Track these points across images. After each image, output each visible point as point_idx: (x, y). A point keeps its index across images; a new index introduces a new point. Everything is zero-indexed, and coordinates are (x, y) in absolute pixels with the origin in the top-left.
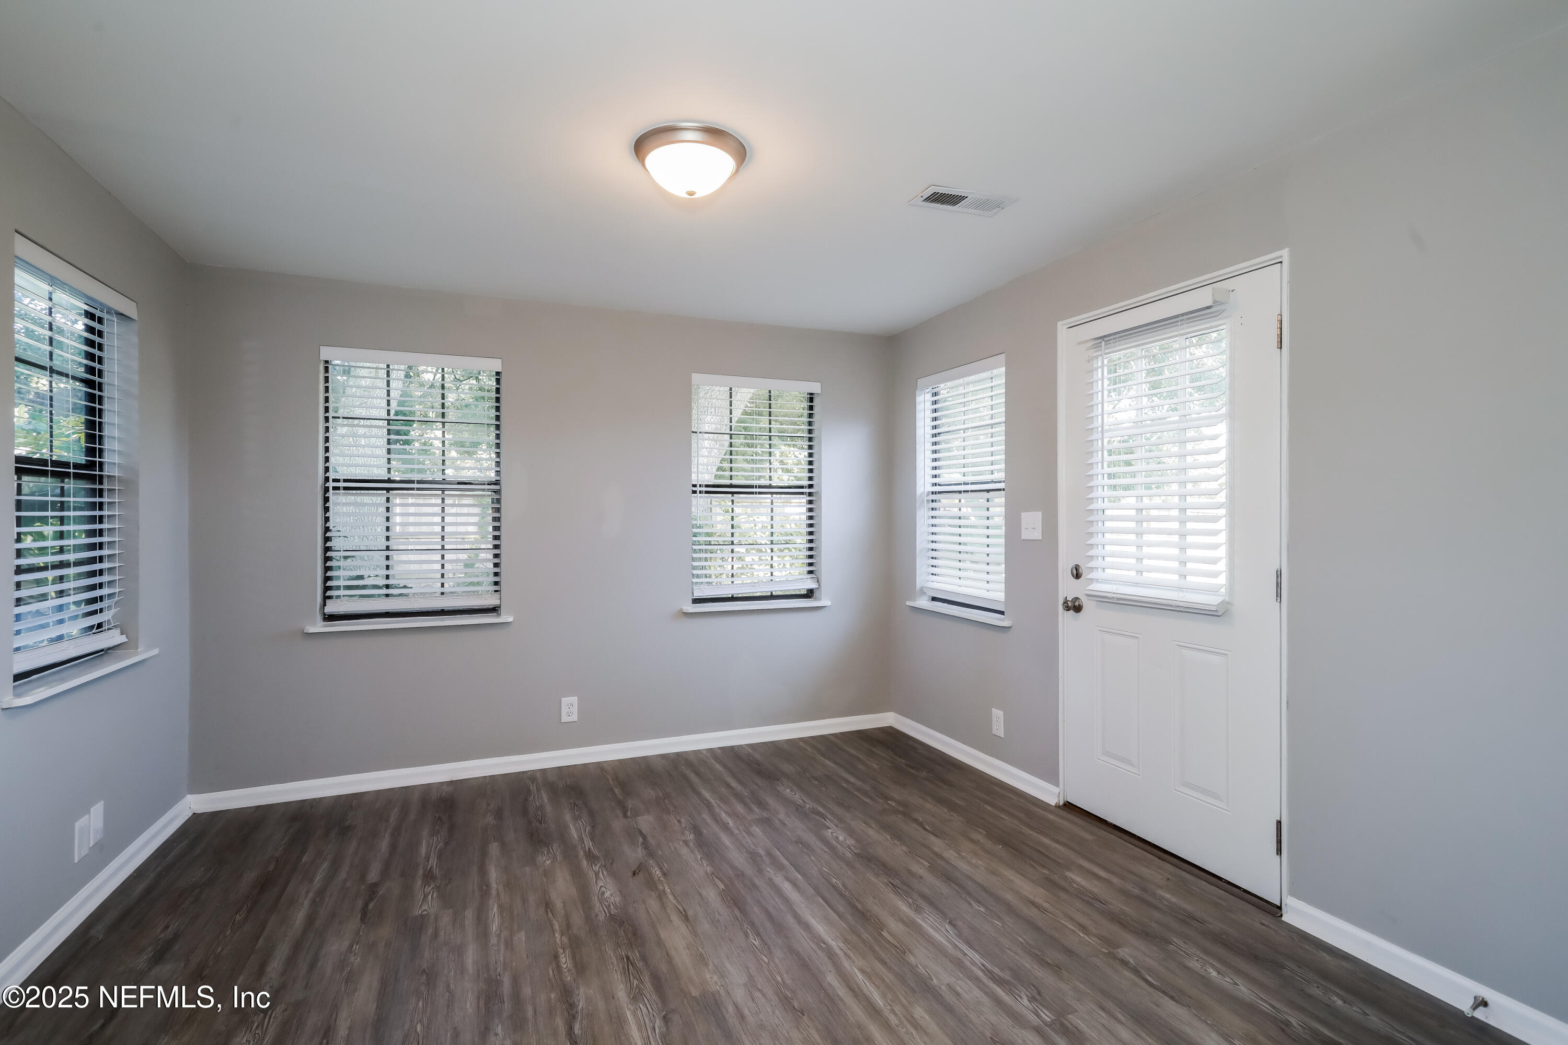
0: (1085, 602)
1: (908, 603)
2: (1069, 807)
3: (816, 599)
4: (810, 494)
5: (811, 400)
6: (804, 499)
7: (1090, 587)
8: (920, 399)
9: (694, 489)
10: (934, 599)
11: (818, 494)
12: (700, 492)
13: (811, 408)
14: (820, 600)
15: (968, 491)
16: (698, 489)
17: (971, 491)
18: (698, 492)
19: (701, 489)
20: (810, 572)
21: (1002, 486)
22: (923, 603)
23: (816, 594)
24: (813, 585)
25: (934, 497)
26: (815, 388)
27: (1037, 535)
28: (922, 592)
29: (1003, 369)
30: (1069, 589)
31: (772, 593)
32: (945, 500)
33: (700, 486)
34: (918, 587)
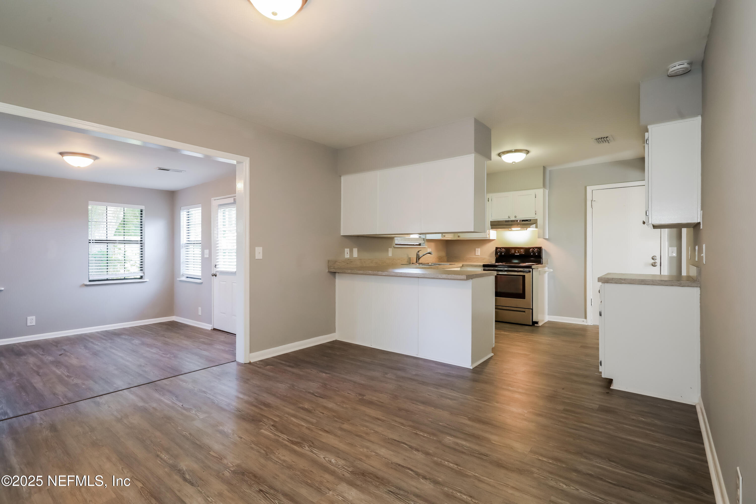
0: (218, 274)
1: (178, 279)
2: (214, 329)
3: (143, 279)
4: (141, 243)
5: (141, 211)
6: (139, 245)
7: (217, 270)
8: (182, 213)
9: (90, 241)
10: (187, 277)
11: (144, 243)
12: (93, 242)
13: (141, 214)
14: (145, 279)
15: (195, 243)
16: (92, 241)
17: (196, 243)
18: (92, 243)
19: (93, 241)
20: (142, 270)
21: (200, 242)
22: (184, 279)
23: (143, 277)
24: (142, 275)
25: (188, 245)
26: (143, 207)
27: (208, 257)
28: (183, 275)
29: (201, 208)
30: (214, 271)
31: (125, 277)
32: (191, 246)
33: (93, 240)
34: (181, 274)
